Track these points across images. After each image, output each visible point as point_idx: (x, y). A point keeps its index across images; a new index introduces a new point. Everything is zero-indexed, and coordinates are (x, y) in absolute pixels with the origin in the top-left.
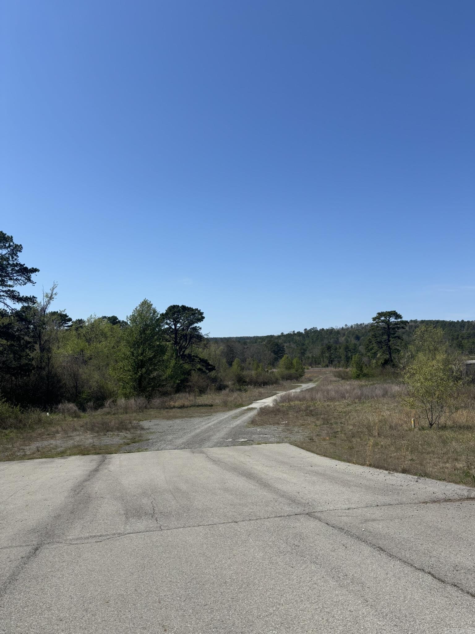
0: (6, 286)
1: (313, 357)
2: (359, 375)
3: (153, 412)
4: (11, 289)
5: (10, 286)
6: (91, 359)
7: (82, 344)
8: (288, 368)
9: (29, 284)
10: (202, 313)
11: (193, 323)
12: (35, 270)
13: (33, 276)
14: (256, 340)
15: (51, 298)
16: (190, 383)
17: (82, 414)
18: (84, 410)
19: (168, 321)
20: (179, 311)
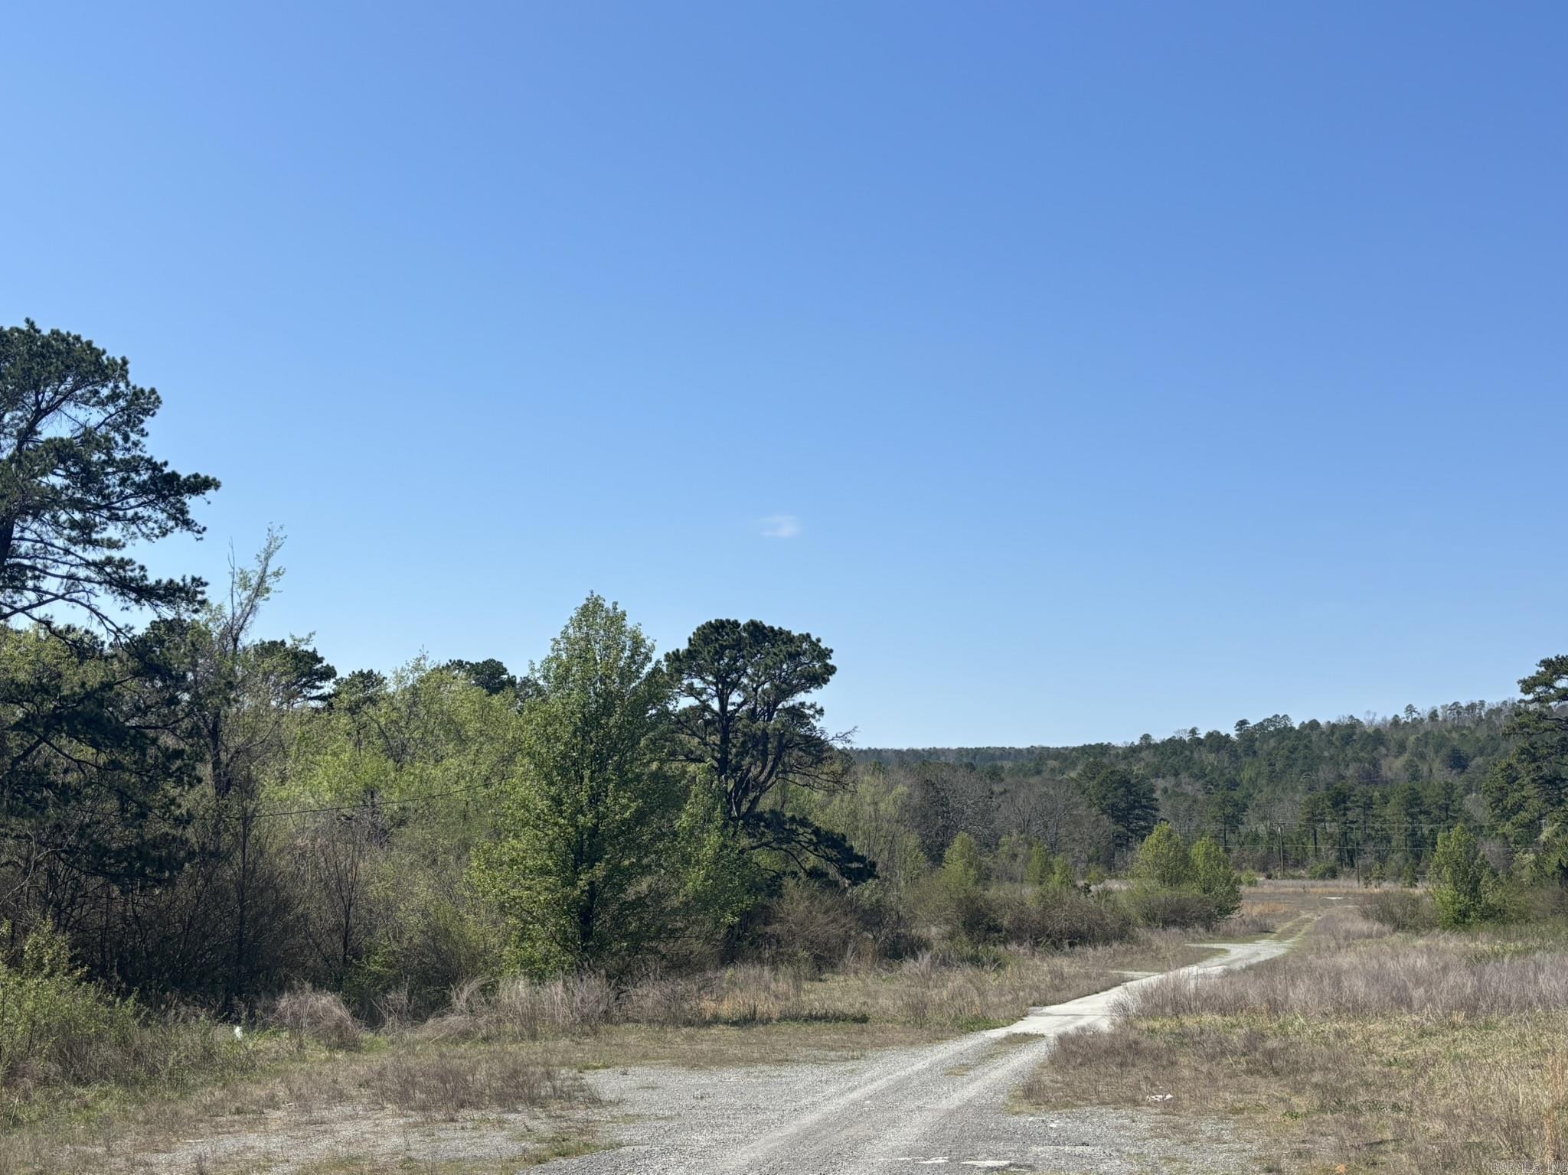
0: (95, 543)
1: (1272, 834)
2: (1464, 914)
3: (633, 1037)
4: (116, 555)
5: (112, 544)
6: (402, 823)
7: (372, 764)
8: (1172, 878)
9: (180, 536)
10: (826, 654)
11: (792, 691)
12: (200, 485)
13: (194, 504)
14: (1038, 760)
15: (260, 589)
16: (775, 928)
17: (367, 1036)
18: (374, 1021)
19: (698, 683)
20: (738, 645)
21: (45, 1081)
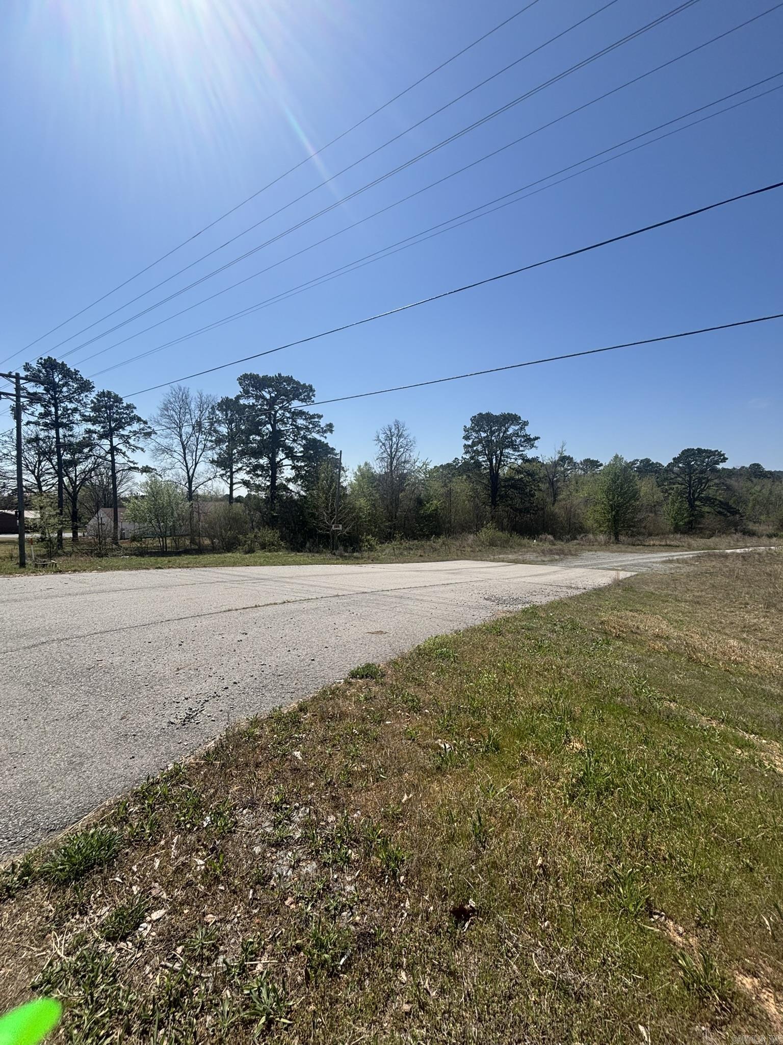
5: (521, 451)
9: (533, 449)
10: (723, 455)
11: (713, 466)
12: (537, 438)
16: (700, 526)
17: (557, 542)
18: (560, 540)
20: (694, 454)
21: (487, 546)
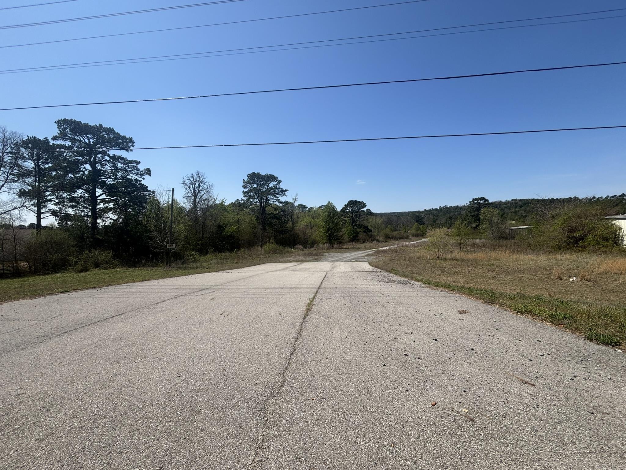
0: (276, 198)
2: (458, 234)
4: (278, 198)
5: (278, 197)
6: (314, 226)
7: (310, 219)
8: (417, 230)
9: (284, 196)
11: (361, 209)
12: (286, 190)
13: (286, 193)
15: (295, 200)
16: (358, 238)
17: (305, 249)
18: (306, 248)
19: (348, 208)
20: (353, 203)
21: (272, 253)
